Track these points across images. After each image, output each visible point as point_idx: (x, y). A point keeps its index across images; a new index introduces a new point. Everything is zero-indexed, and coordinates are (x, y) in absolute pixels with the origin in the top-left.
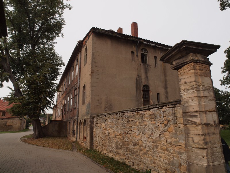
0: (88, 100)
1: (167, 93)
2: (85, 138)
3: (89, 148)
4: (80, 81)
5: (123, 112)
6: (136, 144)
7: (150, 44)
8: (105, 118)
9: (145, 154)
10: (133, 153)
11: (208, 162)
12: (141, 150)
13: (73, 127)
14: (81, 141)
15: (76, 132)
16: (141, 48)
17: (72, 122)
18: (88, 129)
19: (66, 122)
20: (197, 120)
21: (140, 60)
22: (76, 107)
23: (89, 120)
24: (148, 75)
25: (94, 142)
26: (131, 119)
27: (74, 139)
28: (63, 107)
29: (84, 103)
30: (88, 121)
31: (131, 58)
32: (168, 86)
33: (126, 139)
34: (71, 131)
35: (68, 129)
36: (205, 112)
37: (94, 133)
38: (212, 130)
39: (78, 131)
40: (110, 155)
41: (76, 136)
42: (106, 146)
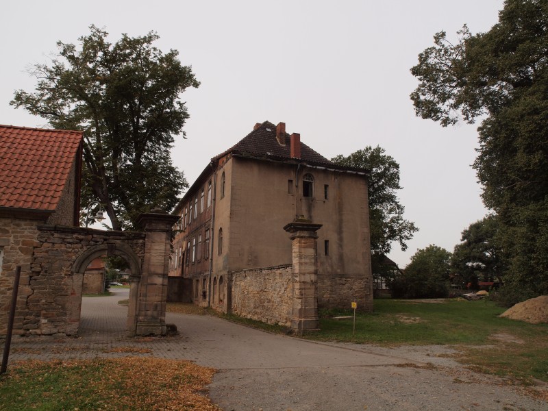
0: (225, 250)
1: (341, 239)
2: (221, 301)
3: (226, 313)
4: (214, 219)
5: (261, 269)
6: (269, 301)
7: (318, 167)
8: (244, 275)
9: (275, 308)
10: (267, 310)
11: (302, 306)
12: (273, 306)
13: (204, 287)
14: (215, 305)
15: (208, 293)
16: (304, 173)
17: (201, 279)
18: (226, 289)
19: (191, 280)
20: (297, 279)
21: (301, 191)
22: (208, 258)
23: (226, 276)
24: (313, 214)
25: (233, 305)
26: (267, 277)
27: (205, 304)
28: (183, 255)
29: (220, 253)
30: (226, 278)
31: (287, 190)
32: (344, 229)
33: (262, 297)
34: (200, 293)
35: (195, 291)
36: (304, 274)
37: (233, 293)
38: (309, 286)
39: (212, 292)
40: (249, 317)
41: (207, 299)
42: (245, 307)
